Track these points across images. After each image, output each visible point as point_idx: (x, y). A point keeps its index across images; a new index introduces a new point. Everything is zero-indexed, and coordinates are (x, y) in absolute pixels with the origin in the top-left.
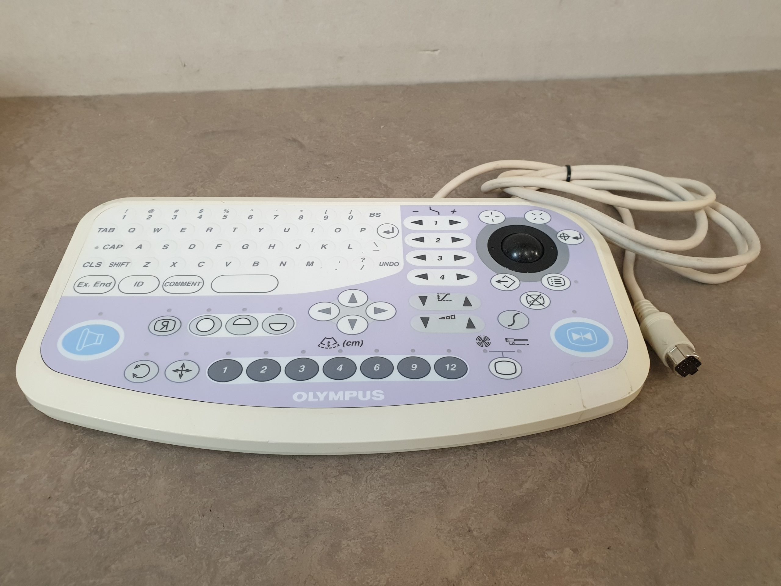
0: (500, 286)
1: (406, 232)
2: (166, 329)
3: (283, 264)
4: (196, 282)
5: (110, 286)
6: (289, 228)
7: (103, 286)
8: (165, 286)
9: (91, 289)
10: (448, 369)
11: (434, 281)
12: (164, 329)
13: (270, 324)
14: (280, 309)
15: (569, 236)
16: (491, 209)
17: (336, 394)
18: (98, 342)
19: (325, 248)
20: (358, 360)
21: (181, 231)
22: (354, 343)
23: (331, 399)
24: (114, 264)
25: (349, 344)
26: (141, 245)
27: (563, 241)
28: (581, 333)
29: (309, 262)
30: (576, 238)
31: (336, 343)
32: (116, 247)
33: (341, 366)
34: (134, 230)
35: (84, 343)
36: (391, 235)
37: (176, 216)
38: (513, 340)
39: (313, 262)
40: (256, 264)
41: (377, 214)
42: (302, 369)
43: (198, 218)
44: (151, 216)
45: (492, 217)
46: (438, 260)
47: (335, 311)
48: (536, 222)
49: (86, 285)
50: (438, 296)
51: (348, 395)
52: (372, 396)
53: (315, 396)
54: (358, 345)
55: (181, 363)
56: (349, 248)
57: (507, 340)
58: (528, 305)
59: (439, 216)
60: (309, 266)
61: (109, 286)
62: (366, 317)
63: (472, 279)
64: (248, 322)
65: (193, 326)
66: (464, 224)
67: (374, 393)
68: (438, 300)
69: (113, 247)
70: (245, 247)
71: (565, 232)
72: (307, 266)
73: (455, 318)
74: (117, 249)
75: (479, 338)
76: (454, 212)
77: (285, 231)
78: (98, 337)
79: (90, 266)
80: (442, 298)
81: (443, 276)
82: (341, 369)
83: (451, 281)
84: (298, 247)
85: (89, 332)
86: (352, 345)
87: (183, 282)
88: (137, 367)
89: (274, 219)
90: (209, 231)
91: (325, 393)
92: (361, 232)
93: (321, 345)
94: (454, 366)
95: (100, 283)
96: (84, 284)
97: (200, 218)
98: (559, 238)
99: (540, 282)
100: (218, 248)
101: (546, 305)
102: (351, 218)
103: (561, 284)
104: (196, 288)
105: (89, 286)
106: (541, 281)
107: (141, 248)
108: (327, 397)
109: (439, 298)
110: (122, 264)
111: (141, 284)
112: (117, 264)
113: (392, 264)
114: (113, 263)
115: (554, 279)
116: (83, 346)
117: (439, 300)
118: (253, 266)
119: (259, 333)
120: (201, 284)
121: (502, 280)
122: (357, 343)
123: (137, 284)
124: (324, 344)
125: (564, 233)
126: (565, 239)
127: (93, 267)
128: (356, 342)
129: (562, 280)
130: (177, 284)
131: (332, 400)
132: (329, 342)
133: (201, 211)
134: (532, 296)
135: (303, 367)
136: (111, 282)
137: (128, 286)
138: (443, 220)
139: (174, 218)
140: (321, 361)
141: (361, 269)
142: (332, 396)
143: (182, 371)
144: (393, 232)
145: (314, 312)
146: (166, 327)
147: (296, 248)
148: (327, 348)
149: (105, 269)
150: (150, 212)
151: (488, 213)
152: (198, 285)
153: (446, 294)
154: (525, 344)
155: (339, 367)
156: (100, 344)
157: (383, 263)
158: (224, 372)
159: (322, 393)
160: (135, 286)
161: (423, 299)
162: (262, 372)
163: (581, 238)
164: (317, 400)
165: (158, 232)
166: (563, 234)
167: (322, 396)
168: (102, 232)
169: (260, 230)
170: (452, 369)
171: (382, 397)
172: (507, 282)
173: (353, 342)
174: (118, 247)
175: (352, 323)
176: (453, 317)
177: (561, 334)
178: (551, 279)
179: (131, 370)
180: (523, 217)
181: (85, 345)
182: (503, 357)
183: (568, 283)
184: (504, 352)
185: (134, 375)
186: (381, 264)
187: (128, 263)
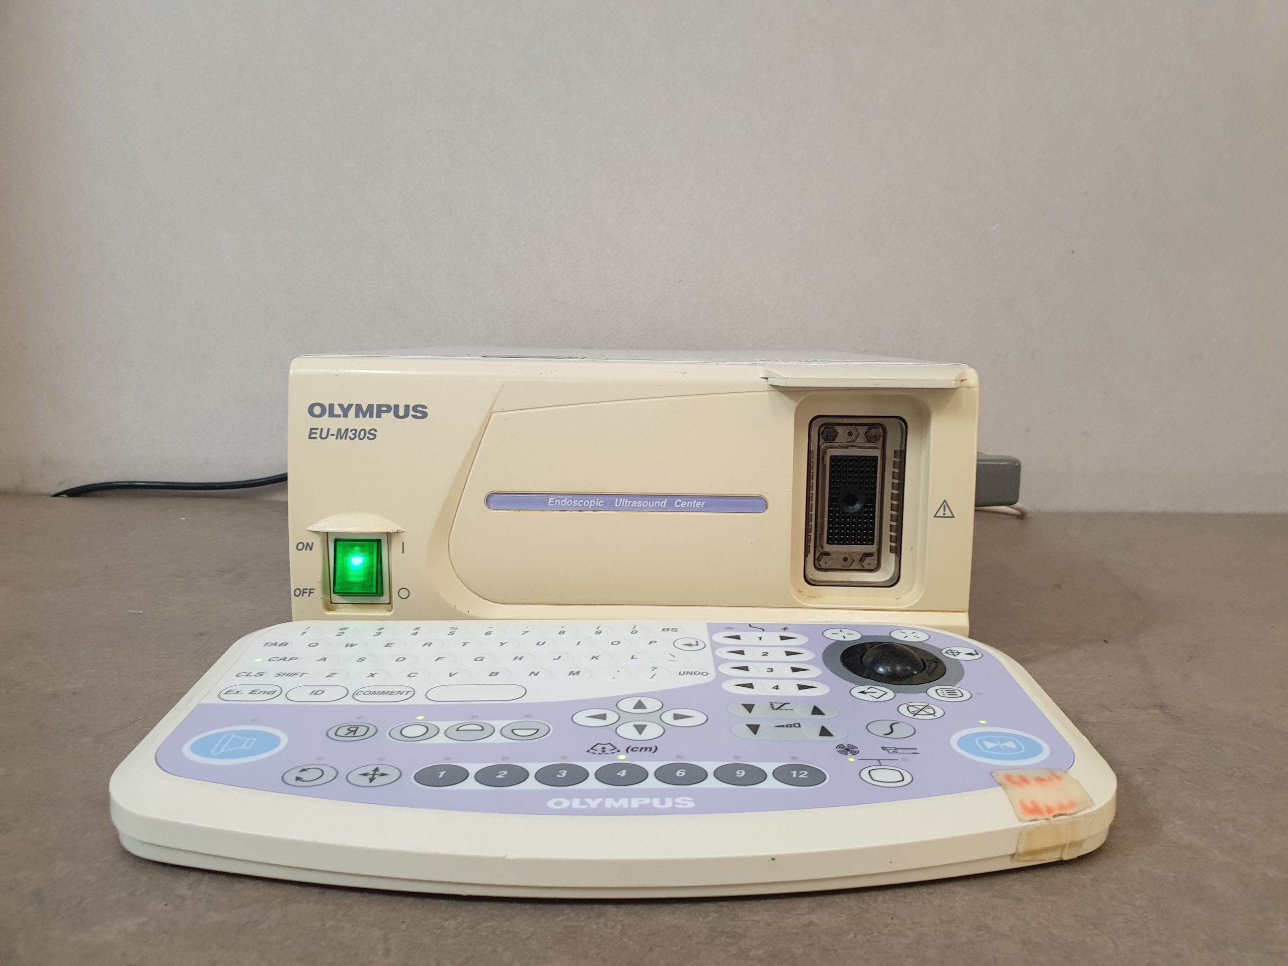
0: (865, 697)
1: (715, 646)
2: (354, 734)
3: (534, 674)
4: (404, 692)
5: (274, 694)
6: (544, 643)
7: (264, 694)
8: (356, 695)
9: (245, 696)
10: (794, 777)
11: (763, 690)
12: (351, 734)
13: (512, 730)
14: (528, 716)
15: (959, 652)
16: (840, 628)
17: (617, 801)
18: (247, 746)
19: (597, 659)
20: (651, 766)
21: (385, 647)
22: (644, 750)
23: (608, 806)
25: (635, 749)
26: (325, 658)
27: (953, 657)
28: (998, 742)
29: (573, 672)
30: (971, 654)
31: (615, 748)
32: (287, 659)
33: (624, 771)
34: (316, 645)
35: (224, 748)
36: (695, 648)
37: (380, 631)
38: (894, 749)
39: (578, 672)
40: (493, 674)
41: (672, 629)
42: (562, 774)
43: (412, 635)
44: (344, 633)
45: (841, 634)
46: (768, 671)
47: (612, 717)
48: (905, 639)
49: (237, 692)
50: (771, 705)
51: (635, 803)
52: (674, 803)
53: (583, 803)
54: (650, 751)
55: (373, 768)
56: (632, 658)
57: (884, 748)
58: (911, 715)
59: (763, 634)
60: (573, 675)
61: (272, 694)
62: (662, 723)
63: (822, 689)
64: (481, 728)
65: (395, 733)
66: (802, 639)
67: (679, 800)
68: (771, 708)
69: (285, 659)
70: (479, 659)
71: (952, 648)
72: (570, 675)
73: (800, 726)
74: (288, 661)
75: (840, 746)
76: (785, 629)
77: (538, 645)
78: (247, 742)
79: (247, 676)
80: (778, 706)
81: (777, 686)
82: (623, 776)
83: (789, 690)
84: (556, 659)
85: (234, 736)
86: (641, 751)
87: (384, 692)
88: (303, 770)
89: (523, 634)
90: (427, 646)
91: (598, 800)
92: (650, 644)
93: (592, 751)
94: (803, 773)
95: (259, 691)
96: (235, 692)
97: (415, 635)
98: (946, 655)
99: (925, 694)
100: (438, 660)
101: (939, 714)
102: (634, 634)
103: (957, 695)
104: (403, 697)
105: (241, 693)
106: (927, 693)
107: (324, 660)
108: (602, 805)
109: (773, 708)
110: (295, 674)
111: (319, 693)
112: (287, 675)
113: (697, 673)
114: (282, 673)
115: (947, 691)
116: (222, 751)
117: (773, 709)
118: (490, 676)
119: (497, 738)
120: (411, 694)
121: (867, 691)
122: (648, 749)
123: (315, 693)
124: (596, 750)
126: (955, 655)
127: (251, 676)
128: (646, 748)
129: (957, 692)
130: (374, 693)
131: (610, 807)
132: (604, 748)
133: (417, 629)
134: (915, 707)
135: (563, 772)
136: (276, 691)
137: (302, 696)
138: (772, 638)
139: (376, 635)
140: (592, 767)
141: (651, 678)
142: (609, 803)
143: (373, 775)
144: (697, 645)
145: (581, 718)
146: (353, 733)
147: (554, 659)
148: (601, 754)
149: (268, 679)
150: (341, 628)
151: (837, 631)
152: (406, 694)
153: (783, 703)
154: (913, 753)
155: (621, 772)
156: (249, 748)
157: (684, 672)
158: (441, 776)
159: (593, 800)
160: (311, 694)
161: (749, 708)
162: (499, 777)
163: (977, 654)
164: (586, 806)
165: (351, 646)
166: (951, 650)
167: (594, 804)
168: (269, 646)
169: (503, 644)
170: (801, 776)
171: (691, 805)
172: (875, 693)
173: (642, 748)
174: (291, 659)
175: (640, 729)
176: (797, 725)
177: (966, 743)
178: (942, 691)
179: (294, 774)
180: (888, 635)
181: (225, 748)
182: (881, 765)
183: (967, 695)
184: (881, 761)
185: (298, 779)
186: (682, 673)
187: (304, 674)
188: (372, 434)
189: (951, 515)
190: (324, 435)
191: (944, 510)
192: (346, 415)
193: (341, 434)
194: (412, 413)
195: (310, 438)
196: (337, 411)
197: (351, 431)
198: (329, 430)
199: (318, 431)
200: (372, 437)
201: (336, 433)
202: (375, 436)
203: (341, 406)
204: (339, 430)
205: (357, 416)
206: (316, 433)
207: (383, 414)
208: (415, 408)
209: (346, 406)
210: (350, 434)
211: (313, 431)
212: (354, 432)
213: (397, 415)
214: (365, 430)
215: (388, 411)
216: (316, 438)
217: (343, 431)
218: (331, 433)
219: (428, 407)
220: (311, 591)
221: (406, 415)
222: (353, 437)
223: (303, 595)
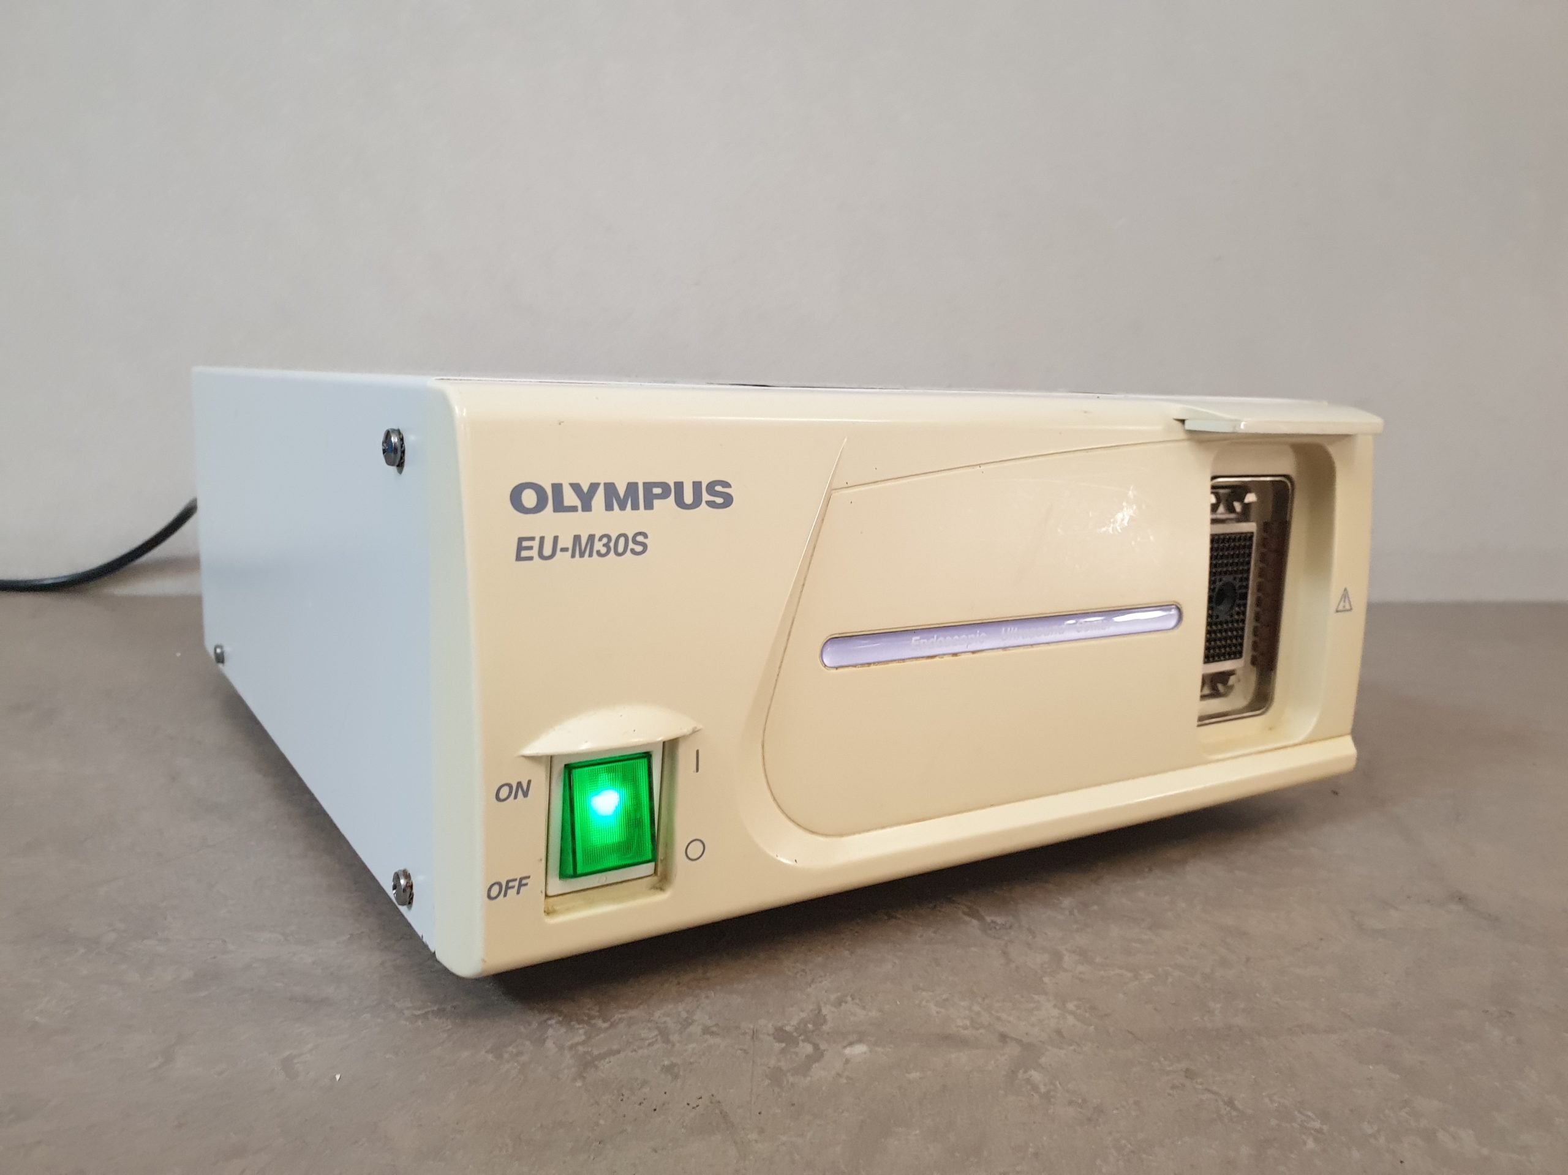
188: (638, 543)
190: (547, 551)
191: (1344, 601)
192: (587, 507)
193: (582, 547)
194: (706, 497)
195: (519, 558)
196: (570, 498)
197: (600, 539)
198: (556, 539)
199: (535, 544)
200: (639, 548)
201: (570, 546)
202: (645, 546)
203: (576, 487)
204: (577, 538)
205: (609, 507)
206: (530, 548)
207: (656, 502)
208: (711, 487)
209: (585, 488)
210: (598, 546)
211: (525, 544)
212: (605, 540)
213: (680, 502)
214: (625, 536)
215: (665, 495)
216: (531, 558)
217: (584, 541)
218: (560, 546)
219: (732, 485)
220: (522, 883)
221: (697, 502)
222: (603, 550)
223: (505, 895)
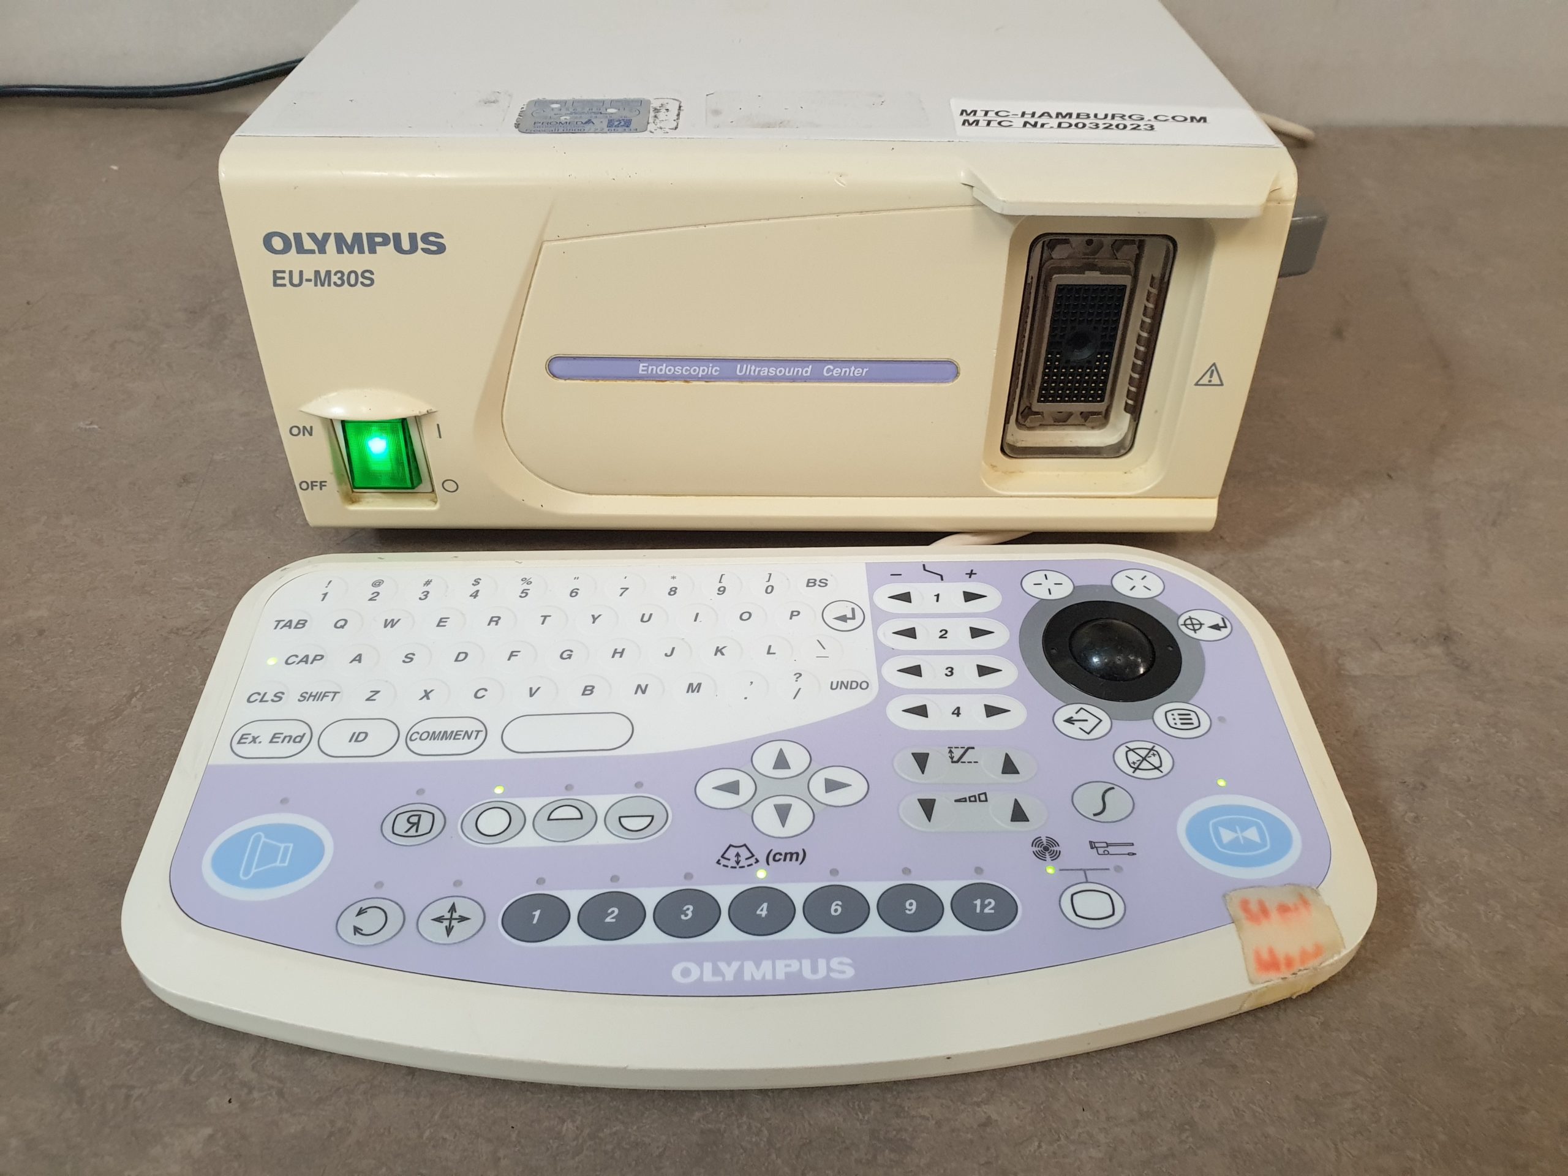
0: (1073, 730)
1: (880, 617)
2: (417, 831)
3: (641, 689)
4: (472, 732)
5: (303, 741)
6: (651, 615)
7: (289, 742)
8: (411, 740)
9: (264, 749)
10: (978, 910)
11: (939, 720)
12: (412, 832)
13: (620, 818)
14: (639, 785)
15: (1202, 623)
16: (1046, 568)
17: (758, 966)
18: (283, 861)
19: (723, 654)
20: (798, 893)
21: (438, 625)
22: (789, 856)
23: (747, 977)
24: (307, 696)
25: (777, 857)
26: (360, 655)
27: (1191, 633)
28: (1237, 828)
29: (692, 684)
30: (1216, 627)
31: (753, 856)
32: (310, 660)
33: (765, 905)
34: (345, 625)
35: (255, 864)
36: (851, 624)
37: (428, 592)
38: (1105, 845)
39: (699, 685)
40: (588, 690)
41: (820, 581)
42: (687, 912)
43: (471, 596)
44: (378, 593)
45: (1047, 584)
46: (946, 675)
47: (746, 788)
48: (1133, 593)
49: (254, 740)
50: (951, 752)
51: (782, 969)
52: (829, 969)
53: (716, 971)
54: (797, 860)
55: (448, 904)
56: (769, 653)
57: (1092, 845)
58: (1130, 771)
59: (942, 584)
60: (693, 691)
61: (300, 742)
62: (810, 801)
63: (1016, 716)
64: (577, 815)
65: (470, 825)
66: (993, 599)
67: (834, 963)
68: (950, 760)
69: (305, 660)
70: (566, 655)
71: (1193, 614)
72: (688, 692)
73: (986, 801)
74: (312, 663)
75: (1036, 842)
76: (971, 574)
77: (642, 620)
78: (282, 849)
79: (261, 701)
80: (959, 756)
81: (958, 708)
82: (764, 913)
83: (975, 720)
84: (669, 654)
85: (263, 839)
86: (785, 860)
87: (446, 732)
88: (361, 912)
89: (621, 595)
90: (493, 624)
91: (735, 965)
92: (791, 618)
93: (723, 862)
94: (990, 903)
95: (282, 737)
96: (250, 738)
97: (475, 597)
98: (1183, 628)
99: (1151, 721)
100: (512, 658)
101: (1166, 768)
102: (769, 590)
103: (1192, 724)
104: (473, 743)
105: (260, 742)
106: (1153, 719)
107: (360, 661)
108: (740, 971)
109: (952, 758)
110: (324, 696)
111: (362, 737)
112: (315, 696)
113: (854, 685)
114: (307, 693)
115: (1179, 715)
117: (953, 762)
118: (583, 694)
119: (600, 836)
120: (482, 736)
121: (1076, 717)
122: (795, 857)
123: (355, 738)
124: (729, 860)
125: (1192, 617)
126: (1195, 630)
127: (267, 701)
128: (792, 854)
129: (1193, 716)
130: (433, 736)
131: (750, 979)
132: (738, 855)
133: (477, 582)
134: (1136, 751)
135: (688, 909)
136: (304, 734)
137: (337, 742)
138: (952, 592)
139: (423, 597)
140: (724, 894)
141: (794, 698)
142: (750, 971)
143: (451, 919)
144: (853, 618)
145: (707, 791)
146: (415, 827)
147: (666, 655)
148: (735, 867)
149: (291, 707)
150: (374, 585)
151: (1039, 577)
152: (476, 738)
153: (966, 747)
154: (1128, 854)
155: (761, 908)
156: (286, 864)
157: (838, 682)
158: (535, 921)
159: (729, 964)
160: (350, 741)
161: (921, 760)
162: (608, 920)
163: (1225, 627)
164: (720, 979)
165: (392, 626)
166: (1190, 618)
167: (729, 972)
168: (281, 628)
169: (594, 619)
170: (987, 911)
171: (850, 972)
172: (1086, 720)
173: (786, 854)
174: (314, 659)
175: (783, 812)
176: (983, 798)
177: (1199, 831)
178: (1173, 715)
179: (350, 920)
180: (1109, 584)
181: (257, 867)
182: (1087, 882)
183: (1205, 723)
184: (1087, 872)
185: (357, 930)
186: (834, 686)
187: (335, 693)
188: (367, 278)
189: (1219, 383)
190: (296, 281)
191: (1211, 376)
192: (322, 251)
193: (322, 279)
194: (421, 245)
195: (275, 285)
196: (308, 244)
197: (335, 274)
198: (301, 272)
199: (287, 275)
200: (367, 282)
201: (312, 277)
202: (372, 280)
203: (312, 236)
204: (317, 273)
205: (340, 251)
206: (283, 278)
207: (378, 248)
208: (425, 238)
209: (320, 237)
210: (335, 279)
211: (279, 275)
212: (339, 275)
213: (399, 248)
214: (355, 273)
215: (386, 240)
216: (284, 285)
217: (323, 275)
218: (305, 277)
219: (444, 237)
220: (322, 485)
221: (414, 249)
222: (339, 282)
223: (312, 489)
